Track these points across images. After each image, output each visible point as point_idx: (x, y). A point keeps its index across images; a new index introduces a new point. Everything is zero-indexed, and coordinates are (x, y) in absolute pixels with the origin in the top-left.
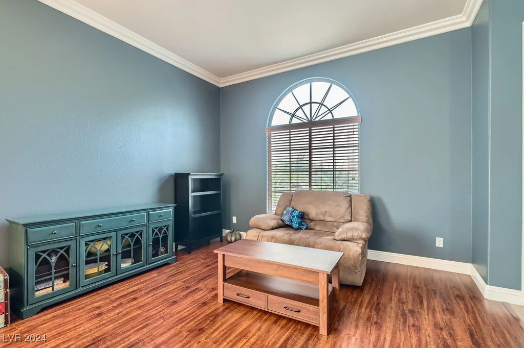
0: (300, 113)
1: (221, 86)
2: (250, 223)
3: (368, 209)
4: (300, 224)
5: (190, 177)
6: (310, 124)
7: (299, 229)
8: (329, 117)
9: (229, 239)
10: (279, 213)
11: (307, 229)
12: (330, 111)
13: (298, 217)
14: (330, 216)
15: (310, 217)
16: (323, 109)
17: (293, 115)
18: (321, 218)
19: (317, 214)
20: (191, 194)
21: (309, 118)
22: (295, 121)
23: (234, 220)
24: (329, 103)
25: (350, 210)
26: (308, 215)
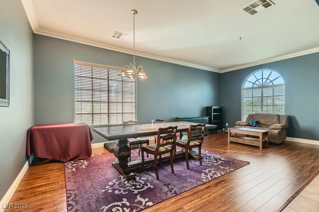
0: (257, 83)
1: (221, 73)
2: (236, 124)
3: (287, 120)
4: (256, 125)
5: (213, 108)
6: (262, 87)
7: (255, 126)
8: (271, 84)
9: (225, 131)
10: (248, 121)
11: (259, 126)
12: (271, 81)
13: (255, 122)
14: (269, 123)
15: (261, 123)
16: (268, 81)
17: (254, 83)
18: (266, 123)
19: (264, 122)
20: (213, 114)
21: (261, 84)
22: (255, 86)
23: (227, 125)
24: (271, 78)
25: (278, 120)
26: (260, 122)
